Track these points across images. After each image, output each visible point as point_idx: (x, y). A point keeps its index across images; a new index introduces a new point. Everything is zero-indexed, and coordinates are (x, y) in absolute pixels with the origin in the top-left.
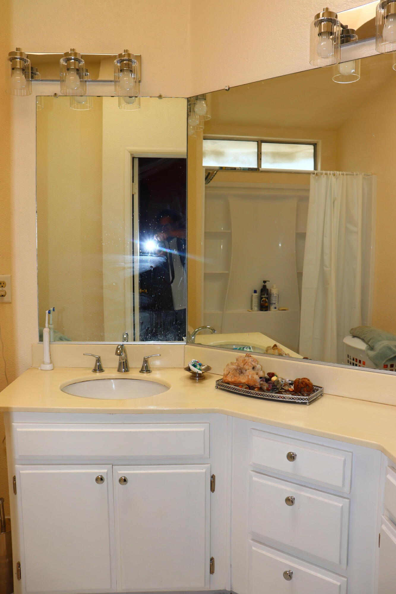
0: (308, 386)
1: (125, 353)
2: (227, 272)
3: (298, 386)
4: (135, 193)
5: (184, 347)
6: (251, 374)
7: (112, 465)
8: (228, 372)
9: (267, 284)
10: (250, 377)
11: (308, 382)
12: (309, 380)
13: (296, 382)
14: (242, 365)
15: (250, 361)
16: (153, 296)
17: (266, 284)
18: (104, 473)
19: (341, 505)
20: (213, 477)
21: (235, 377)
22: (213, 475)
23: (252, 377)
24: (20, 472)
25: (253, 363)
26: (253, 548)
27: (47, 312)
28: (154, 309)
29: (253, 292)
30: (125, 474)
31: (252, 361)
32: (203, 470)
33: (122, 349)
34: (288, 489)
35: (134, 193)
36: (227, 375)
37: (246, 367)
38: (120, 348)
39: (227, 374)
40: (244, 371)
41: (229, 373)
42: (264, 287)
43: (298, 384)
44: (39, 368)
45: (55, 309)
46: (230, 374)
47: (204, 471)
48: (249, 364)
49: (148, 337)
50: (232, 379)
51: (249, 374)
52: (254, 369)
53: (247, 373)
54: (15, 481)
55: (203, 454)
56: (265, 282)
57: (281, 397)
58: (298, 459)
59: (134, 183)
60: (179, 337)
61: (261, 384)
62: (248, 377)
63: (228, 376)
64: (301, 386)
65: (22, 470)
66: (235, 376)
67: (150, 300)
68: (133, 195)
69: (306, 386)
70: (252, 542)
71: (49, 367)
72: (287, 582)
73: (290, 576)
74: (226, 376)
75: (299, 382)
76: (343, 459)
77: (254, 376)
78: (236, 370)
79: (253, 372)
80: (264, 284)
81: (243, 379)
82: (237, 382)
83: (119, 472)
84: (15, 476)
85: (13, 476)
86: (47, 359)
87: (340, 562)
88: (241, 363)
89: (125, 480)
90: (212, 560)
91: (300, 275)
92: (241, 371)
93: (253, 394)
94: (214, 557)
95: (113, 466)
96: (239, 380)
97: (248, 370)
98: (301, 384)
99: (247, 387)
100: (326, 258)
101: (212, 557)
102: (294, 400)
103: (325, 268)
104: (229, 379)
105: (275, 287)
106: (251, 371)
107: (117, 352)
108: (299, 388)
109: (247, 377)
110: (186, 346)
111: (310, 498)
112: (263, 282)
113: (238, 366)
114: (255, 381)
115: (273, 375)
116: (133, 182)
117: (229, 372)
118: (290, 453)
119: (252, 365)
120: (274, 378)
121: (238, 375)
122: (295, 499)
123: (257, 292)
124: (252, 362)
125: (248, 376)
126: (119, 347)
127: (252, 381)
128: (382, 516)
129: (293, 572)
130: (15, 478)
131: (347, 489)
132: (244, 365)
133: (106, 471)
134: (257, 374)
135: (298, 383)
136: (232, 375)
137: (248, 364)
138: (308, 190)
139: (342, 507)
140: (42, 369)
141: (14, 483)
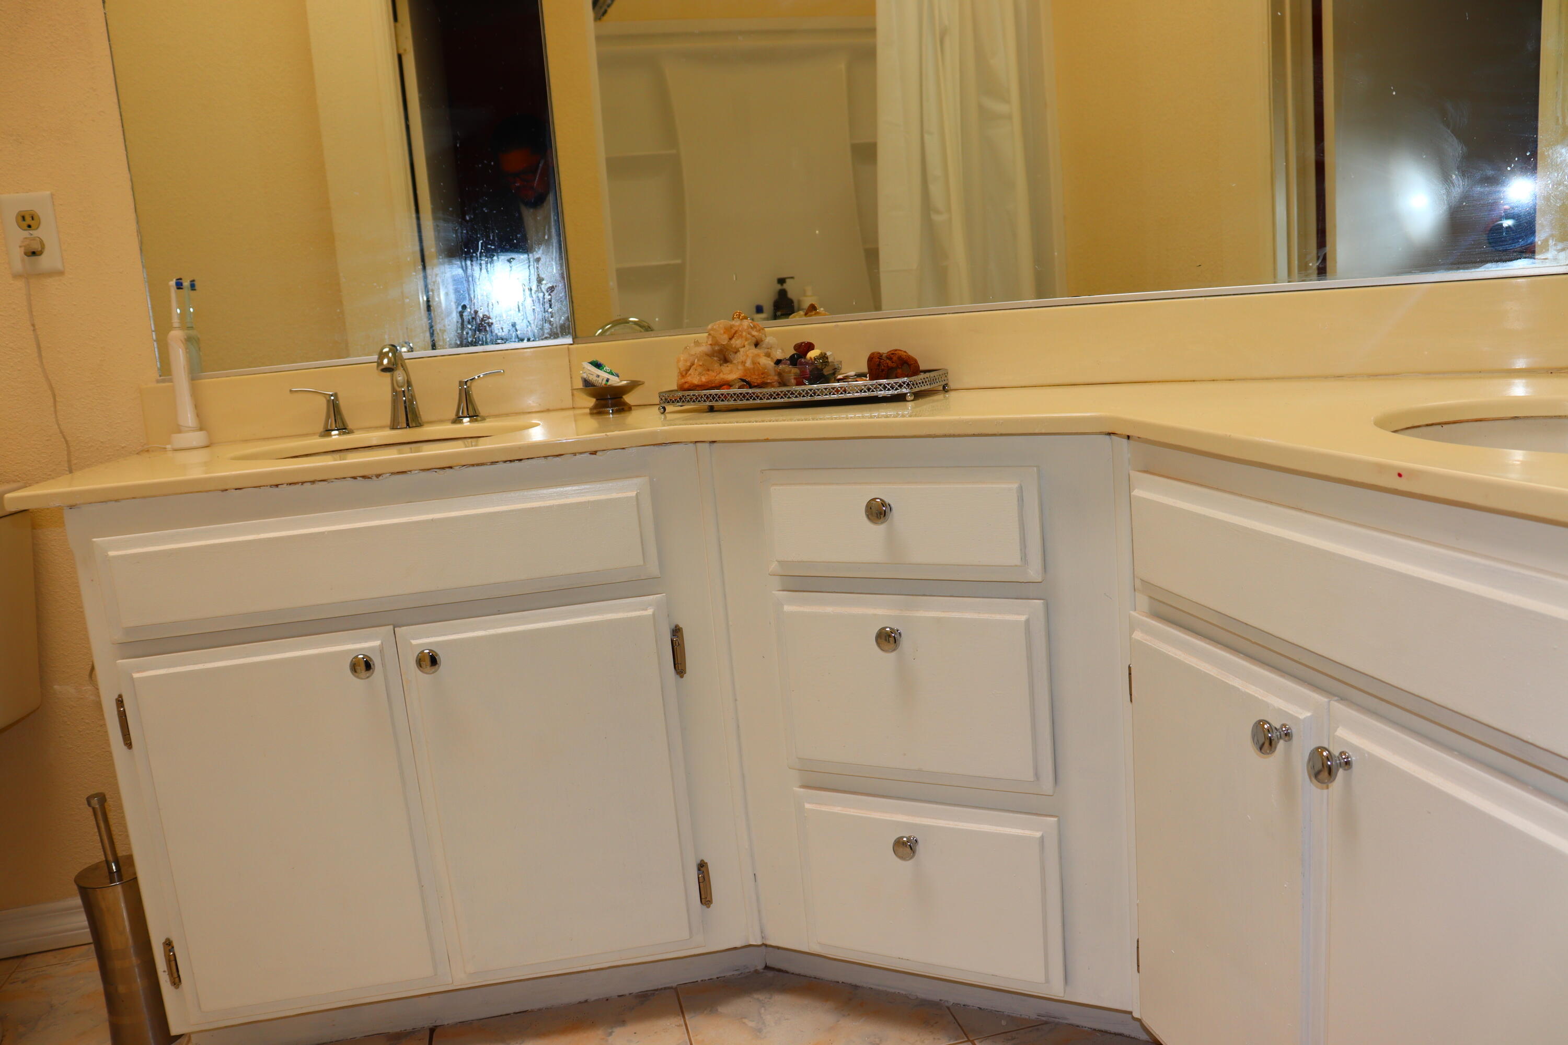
0: (905, 365)
1: (404, 370)
2: (679, 261)
3: (879, 365)
4: (405, 50)
5: (568, 348)
6: (750, 355)
7: (391, 627)
8: (689, 364)
9: (789, 286)
10: (749, 364)
11: (905, 354)
12: (905, 352)
13: (872, 358)
14: (724, 340)
15: (745, 327)
16: (468, 218)
17: (785, 286)
18: (372, 649)
19: (1023, 618)
20: (677, 632)
21: (710, 373)
22: (676, 626)
23: (754, 363)
24: (132, 677)
25: (754, 333)
26: (807, 806)
27: (173, 283)
28: (474, 255)
29: (754, 310)
30: (431, 643)
31: (752, 328)
32: (646, 609)
33: (394, 354)
34: (880, 612)
35: (401, 51)
36: (688, 370)
37: (736, 342)
38: (388, 353)
39: (688, 368)
40: (731, 356)
41: (690, 367)
42: (783, 294)
43: (880, 362)
44: (169, 447)
45: (196, 283)
46: (694, 366)
47: (650, 612)
48: (744, 334)
49: (467, 333)
50: (701, 378)
51: (745, 357)
52: (758, 346)
53: (740, 356)
54: (123, 706)
55: (642, 563)
56: (782, 281)
57: (837, 391)
58: (897, 514)
59: (398, 24)
60: (552, 325)
61: (779, 374)
62: (744, 366)
63: (689, 372)
64: (888, 366)
65: (138, 672)
66: (708, 370)
67: (462, 230)
68: (400, 57)
69: (902, 365)
70: (802, 790)
71: (197, 438)
72: (907, 866)
73: (911, 848)
74: (684, 373)
75: (881, 356)
76: (1015, 486)
77: (758, 360)
78: (710, 355)
79: (754, 351)
80: (779, 287)
81: (731, 373)
82: (716, 382)
83: (414, 642)
84: (120, 696)
85: (116, 697)
86: (188, 417)
87: (1037, 775)
88: (721, 334)
89: (434, 661)
90: (702, 866)
91: (872, 256)
92: (723, 355)
93: (761, 399)
94: (706, 861)
95: (395, 629)
96: (721, 376)
97: (742, 350)
98: (888, 361)
99: (743, 385)
100: (936, 190)
101: (702, 861)
102: (873, 391)
103: (936, 218)
104: (695, 378)
105: (809, 293)
106: (749, 349)
107: (380, 363)
108: (883, 370)
109: (740, 367)
110: (571, 346)
111: (938, 620)
112: (776, 281)
113: (715, 343)
114: (764, 373)
115: (810, 347)
116: (396, 19)
117: (693, 364)
118: (874, 499)
119: (753, 336)
120: (812, 354)
121: (716, 366)
122: (902, 635)
123: (765, 309)
124: (750, 330)
125: (743, 363)
126: (386, 350)
127: (756, 373)
128: (1133, 613)
129: (919, 841)
130: (122, 701)
131: (1034, 572)
132: (730, 339)
133: (377, 643)
134: (768, 355)
135: (879, 358)
136: (700, 369)
137: (741, 336)
138: (872, 31)
139: (1027, 622)
140: (177, 446)
141: (119, 711)
